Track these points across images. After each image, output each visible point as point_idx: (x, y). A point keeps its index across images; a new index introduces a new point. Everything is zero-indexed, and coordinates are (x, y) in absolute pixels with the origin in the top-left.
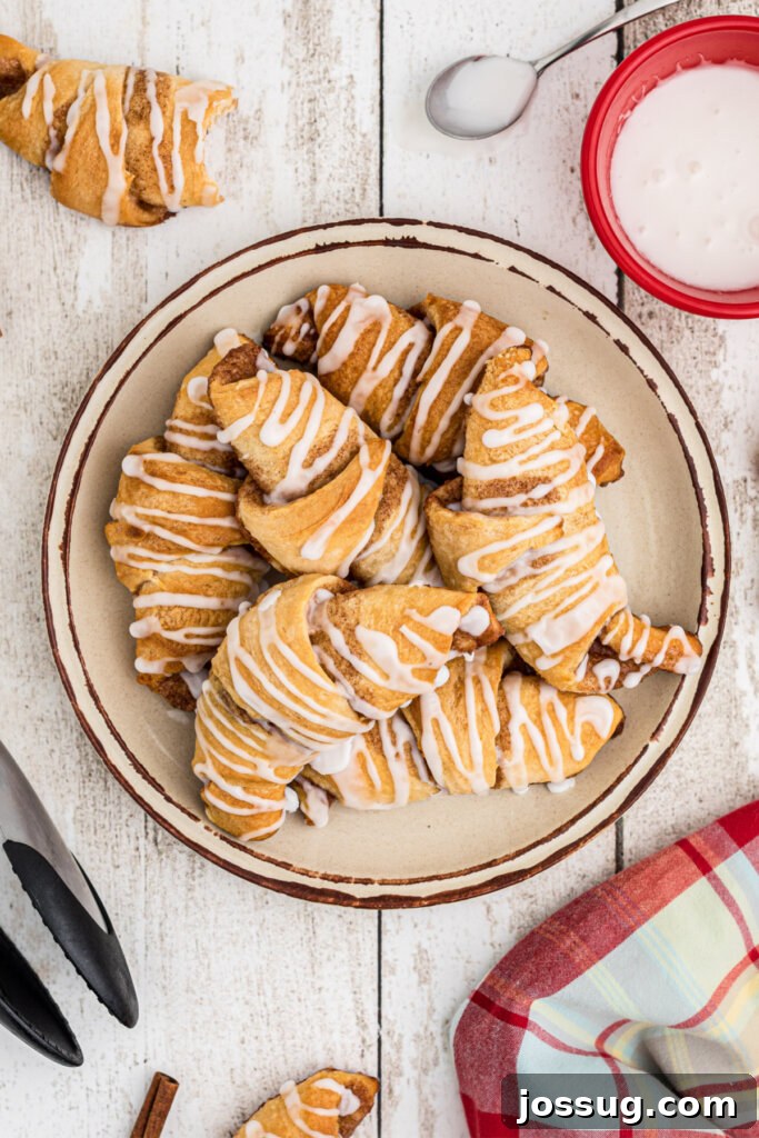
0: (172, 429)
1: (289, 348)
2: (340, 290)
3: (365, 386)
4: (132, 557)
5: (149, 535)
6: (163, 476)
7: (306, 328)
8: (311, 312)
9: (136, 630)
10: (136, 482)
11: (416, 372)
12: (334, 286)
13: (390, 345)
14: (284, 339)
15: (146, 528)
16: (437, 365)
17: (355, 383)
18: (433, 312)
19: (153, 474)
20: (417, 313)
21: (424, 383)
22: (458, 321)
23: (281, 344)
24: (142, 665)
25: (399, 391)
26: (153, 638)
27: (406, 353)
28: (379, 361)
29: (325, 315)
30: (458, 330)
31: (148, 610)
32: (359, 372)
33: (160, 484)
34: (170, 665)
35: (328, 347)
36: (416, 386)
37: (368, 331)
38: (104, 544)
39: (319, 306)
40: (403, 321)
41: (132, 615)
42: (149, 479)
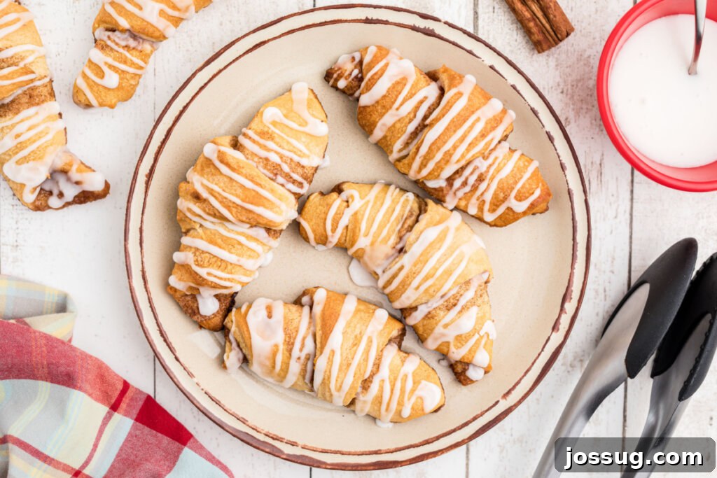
0: (245, 135)
1: (342, 84)
2: (383, 52)
3: (388, 120)
4: (189, 210)
5: (205, 200)
6: (228, 165)
7: (356, 72)
8: (361, 62)
9: (178, 257)
10: (209, 162)
11: (425, 118)
12: (380, 48)
13: (411, 95)
14: (340, 77)
15: (205, 194)
16: (443, 115)
17: (382, 115)
18: (444, 78)
19: (222, 161)
20: (433, 77)
21: (431, 125)
22: (461, 88)
23: (337, 80)
24: (173, 281)
25: (411, 128)
26: (185, 267)
27: (421, 102)
28: (401, 104)
29: (371, 66)
30: (460, 94)
31: (188, 247)
32: (386, 109)
33: (224, 169)
34: (191, 288)
35: (368, 88)
36: (423, 127)
37: (398, 83)
38: (176, 195)
39: (367, 60)
40: (424, 79)
41: (178, 247)
42: (218, 163)
